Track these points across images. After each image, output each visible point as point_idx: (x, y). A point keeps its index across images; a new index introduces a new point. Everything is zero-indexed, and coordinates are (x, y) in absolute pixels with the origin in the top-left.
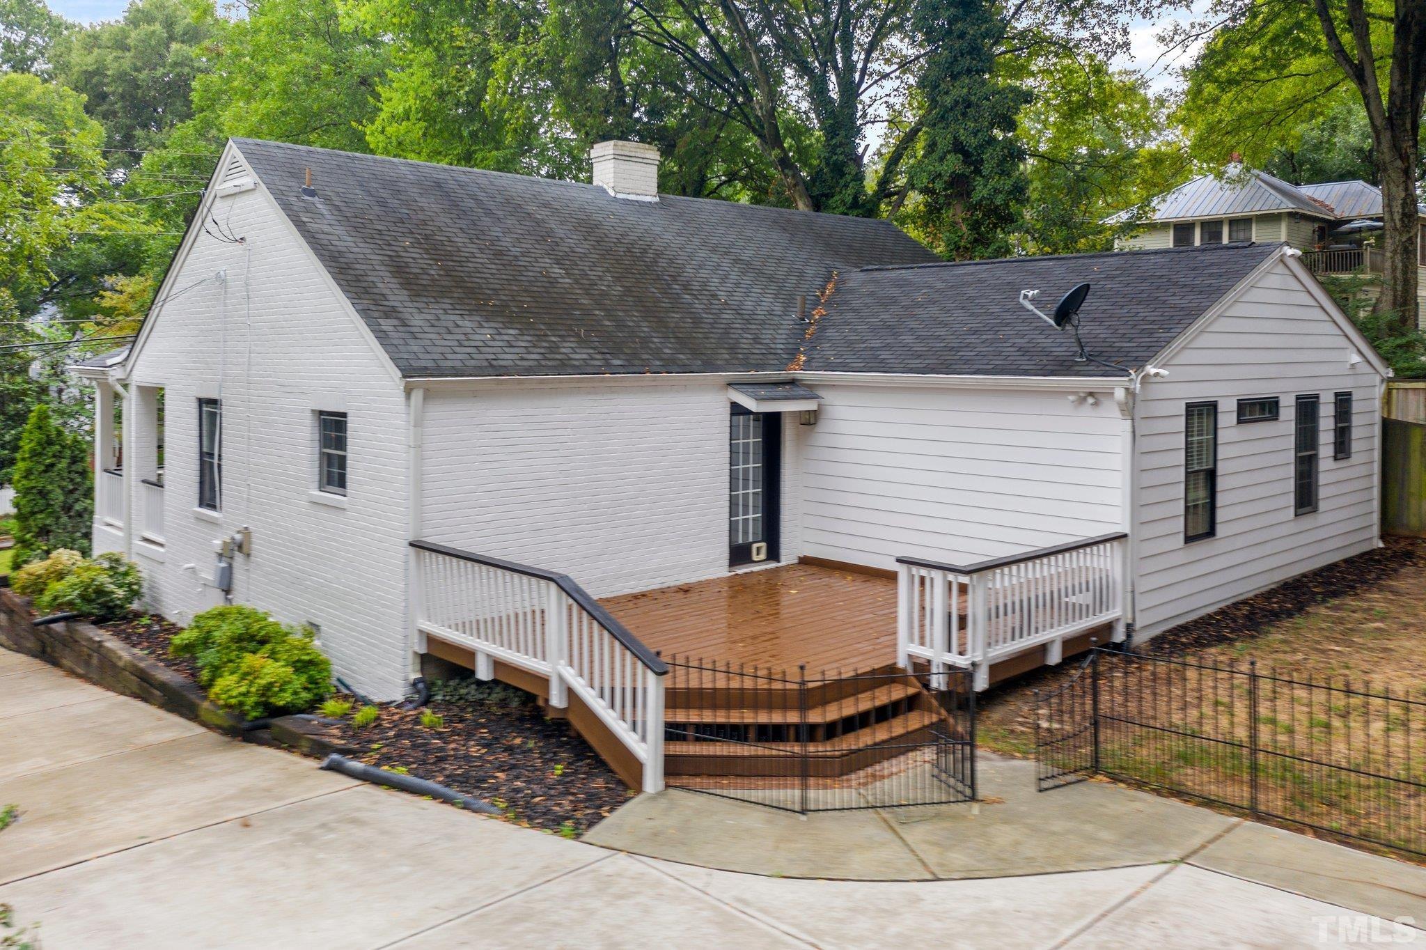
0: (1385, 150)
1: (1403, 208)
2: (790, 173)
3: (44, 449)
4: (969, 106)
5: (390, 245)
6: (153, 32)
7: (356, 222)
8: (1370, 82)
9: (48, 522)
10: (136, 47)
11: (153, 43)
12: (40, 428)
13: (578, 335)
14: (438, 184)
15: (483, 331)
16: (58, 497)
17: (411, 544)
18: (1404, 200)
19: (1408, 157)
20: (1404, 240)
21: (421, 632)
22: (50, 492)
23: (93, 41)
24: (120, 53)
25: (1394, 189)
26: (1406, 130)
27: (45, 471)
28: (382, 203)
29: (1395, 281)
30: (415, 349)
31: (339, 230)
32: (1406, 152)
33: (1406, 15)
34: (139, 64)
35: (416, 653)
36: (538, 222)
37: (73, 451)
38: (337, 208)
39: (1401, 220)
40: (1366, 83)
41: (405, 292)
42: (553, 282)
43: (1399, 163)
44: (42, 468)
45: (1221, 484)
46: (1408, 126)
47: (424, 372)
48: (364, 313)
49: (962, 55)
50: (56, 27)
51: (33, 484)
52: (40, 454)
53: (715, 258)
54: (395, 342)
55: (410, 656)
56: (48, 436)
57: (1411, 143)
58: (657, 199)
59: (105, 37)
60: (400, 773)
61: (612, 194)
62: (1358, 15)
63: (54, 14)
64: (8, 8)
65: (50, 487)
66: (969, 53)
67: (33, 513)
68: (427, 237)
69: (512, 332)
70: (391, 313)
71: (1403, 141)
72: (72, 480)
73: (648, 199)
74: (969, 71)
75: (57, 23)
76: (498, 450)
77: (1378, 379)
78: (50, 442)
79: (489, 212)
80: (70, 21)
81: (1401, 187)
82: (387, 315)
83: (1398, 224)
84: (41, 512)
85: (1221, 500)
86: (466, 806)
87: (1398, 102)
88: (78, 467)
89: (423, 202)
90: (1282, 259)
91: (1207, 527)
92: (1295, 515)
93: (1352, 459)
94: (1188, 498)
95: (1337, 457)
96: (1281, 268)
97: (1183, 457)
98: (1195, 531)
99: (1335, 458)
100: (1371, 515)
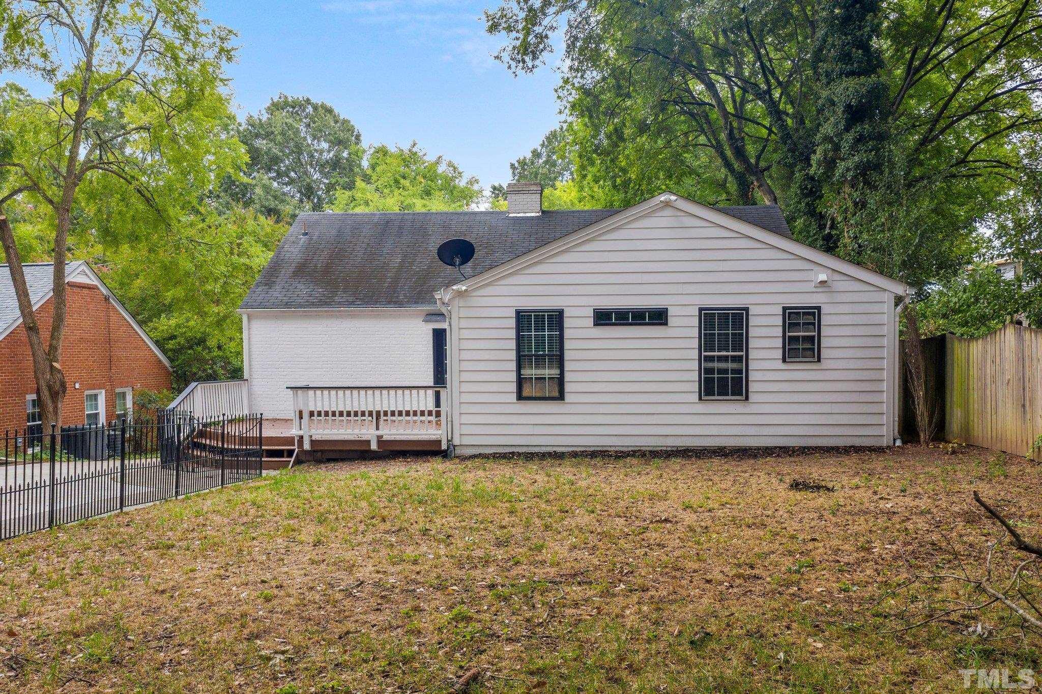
5: (315, 255)
7: (312, 245)
13: (357, 291)
15: (305, 290)
30: (259, 298)
36: (425, 236)
38: (311, 240)
41: (291, 275)
42: (385, 265)
45: (568, 366)
47: (250, 307)
54: (254, 295)
58: (539, 214)
61: (507, 214)
68: (341, 249)
73: (532, 215)
76: (288, 343)
77: (885, 296)
85: (568, 377)
90: (667, 204)
91: (556, 394)
92: (700, 399)
93: (825, 364)
94: (523, 372)
95: (787, 360)
96: (668, 212)
97: (513, 345)
98: (538, 395)
99: (784, 360)
100: (880, 416)
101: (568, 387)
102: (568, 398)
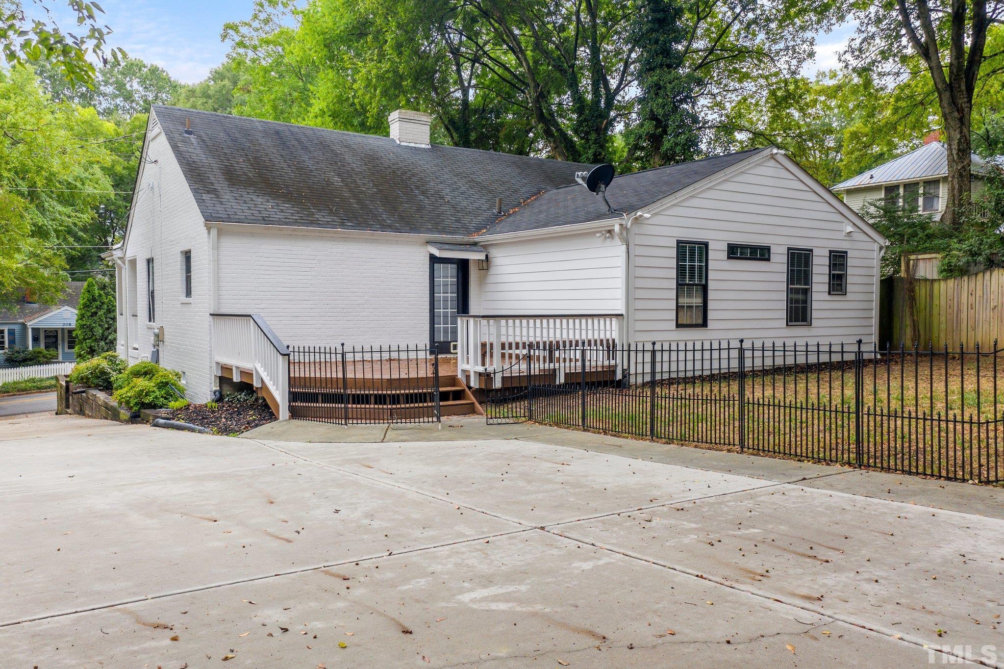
0: (946, 106)
1: (959, 146)
2: (552, 140)
3: (91, 303)
4: (660, 88)
5: (229, 160)
6: (224, 86)
7: (212, 148)
8: (933, 58)
9: (93, 344)
10: (214, 96)
11: (224, 92)
12: (89, 291)
13: (331, 210)
14: (277, 133)
15: (268, 204)
16: (99, 331)
17: (211, 315)
18: (960, 140)
19: (963, 110)
20: (959, 168)
21: (217, 363)
22: (94, 327)
23: (192, 92)
24: (205, 100)
25: (953, 133)
26: (961, 91)
27: (92, 316)
28: (234, 140)
29: (954, 198)
30: (219, 209)
31: (199, 151)
32: (962, 106)
33: (958, 10)
34: (216, 106)
35: (216, 376)
36: (336, 155)
37: (108, 306)
38: (204, 141)
39: (957, 154)
40: (930, 58)
41: (227, 183)
42: (329, 183)
43: (956, 114)
44: (90, 314)
45: (711, 295)
46: (963, 87)
47: (218, 219)
48: (195, 191)
49: (657, 55)
50: (175, 87)
51: (84, 323)
52: (88, 306)
53: (455, 179)
54: (208, 205)
55: (213, 378)
56: (93, 296)
57: (965, 100)
58: (430, 146)
59: (198, 91)
60: (181, 423)
61: (398, 142)
62: (923, 11)
63: (172, 79)
64: (144, 76)
65: (94, 325)
66: (661, 53)
67: (85, 339)
68: (255, 158)
69: (287, 205)
70: (214, 192)
71: (960, 98)
72: (107, 322)
73: (423, 146)
74: (661, 66)
75: (174, 85)
76: (268, 268)
77: (876, 247)
78: (94, 300)
79: (305, 148)
80: (183, 83)
81: (958, 131)
82: (209, 192)
83: (956, 157)
84: (89, 339)
85: (711, 305)
86: (200, 432)
87: (955, 71)
88: (112, 315)
89: (262, 141)
90: (773, 157)
91: (700, 321)
92: (787, 325)
93: (849, 296)
94: (680, 300)
95: (832, 293)
96: (772, 163)
97: (674, 273)
98: (689, 322)
99: (829, 293)
100: (869, 336)
101: (711, 315)
102: (710, 324)
